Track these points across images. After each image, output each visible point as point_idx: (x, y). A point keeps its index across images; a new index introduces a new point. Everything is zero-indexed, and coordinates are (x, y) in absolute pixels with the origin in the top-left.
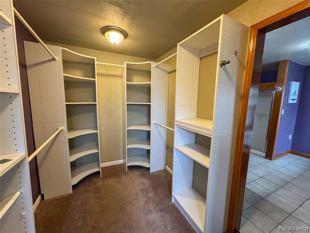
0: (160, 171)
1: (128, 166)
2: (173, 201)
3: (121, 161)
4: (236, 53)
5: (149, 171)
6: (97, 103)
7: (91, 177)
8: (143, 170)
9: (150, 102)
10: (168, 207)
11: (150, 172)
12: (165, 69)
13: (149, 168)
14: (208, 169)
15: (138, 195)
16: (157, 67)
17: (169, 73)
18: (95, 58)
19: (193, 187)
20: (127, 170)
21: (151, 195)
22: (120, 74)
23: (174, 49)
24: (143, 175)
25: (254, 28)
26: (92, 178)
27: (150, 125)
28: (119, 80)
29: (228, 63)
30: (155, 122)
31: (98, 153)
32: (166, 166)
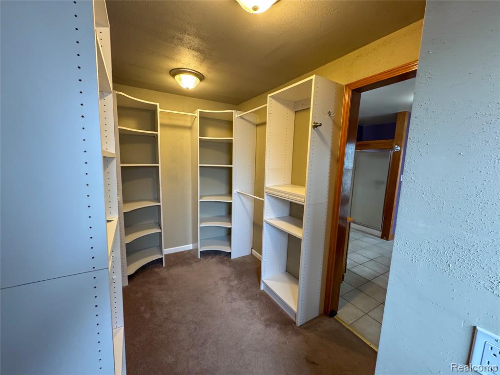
0: (244, 257)
1: (200, 252)
2: (262, 288)
3: (190, 247)
4: (330, 114)
5: (230, 257)
6: (159, 165)
7: (150, 267)
8: (222, 257)
9: (232, 164)
10: (256, 295)
11: (232, 258)
12: (251, 120)
13: (230, 253)
14: (301, 240)
15: (217, 284)
16: (241, 117)
17: (257, 125)
18: (158, 104)
19: (287, 271)
20: (199, 257)
21: (235, 283)
22: (189, 124)
23: (264, 94)
24: (222, 262)
25: (349, 88)
26: (152, 268)
27: (231, 196)
28: (187, 133)
29: (320, 125)
30: (238, 191)
31: (160, 233)
32: (253, 250)
